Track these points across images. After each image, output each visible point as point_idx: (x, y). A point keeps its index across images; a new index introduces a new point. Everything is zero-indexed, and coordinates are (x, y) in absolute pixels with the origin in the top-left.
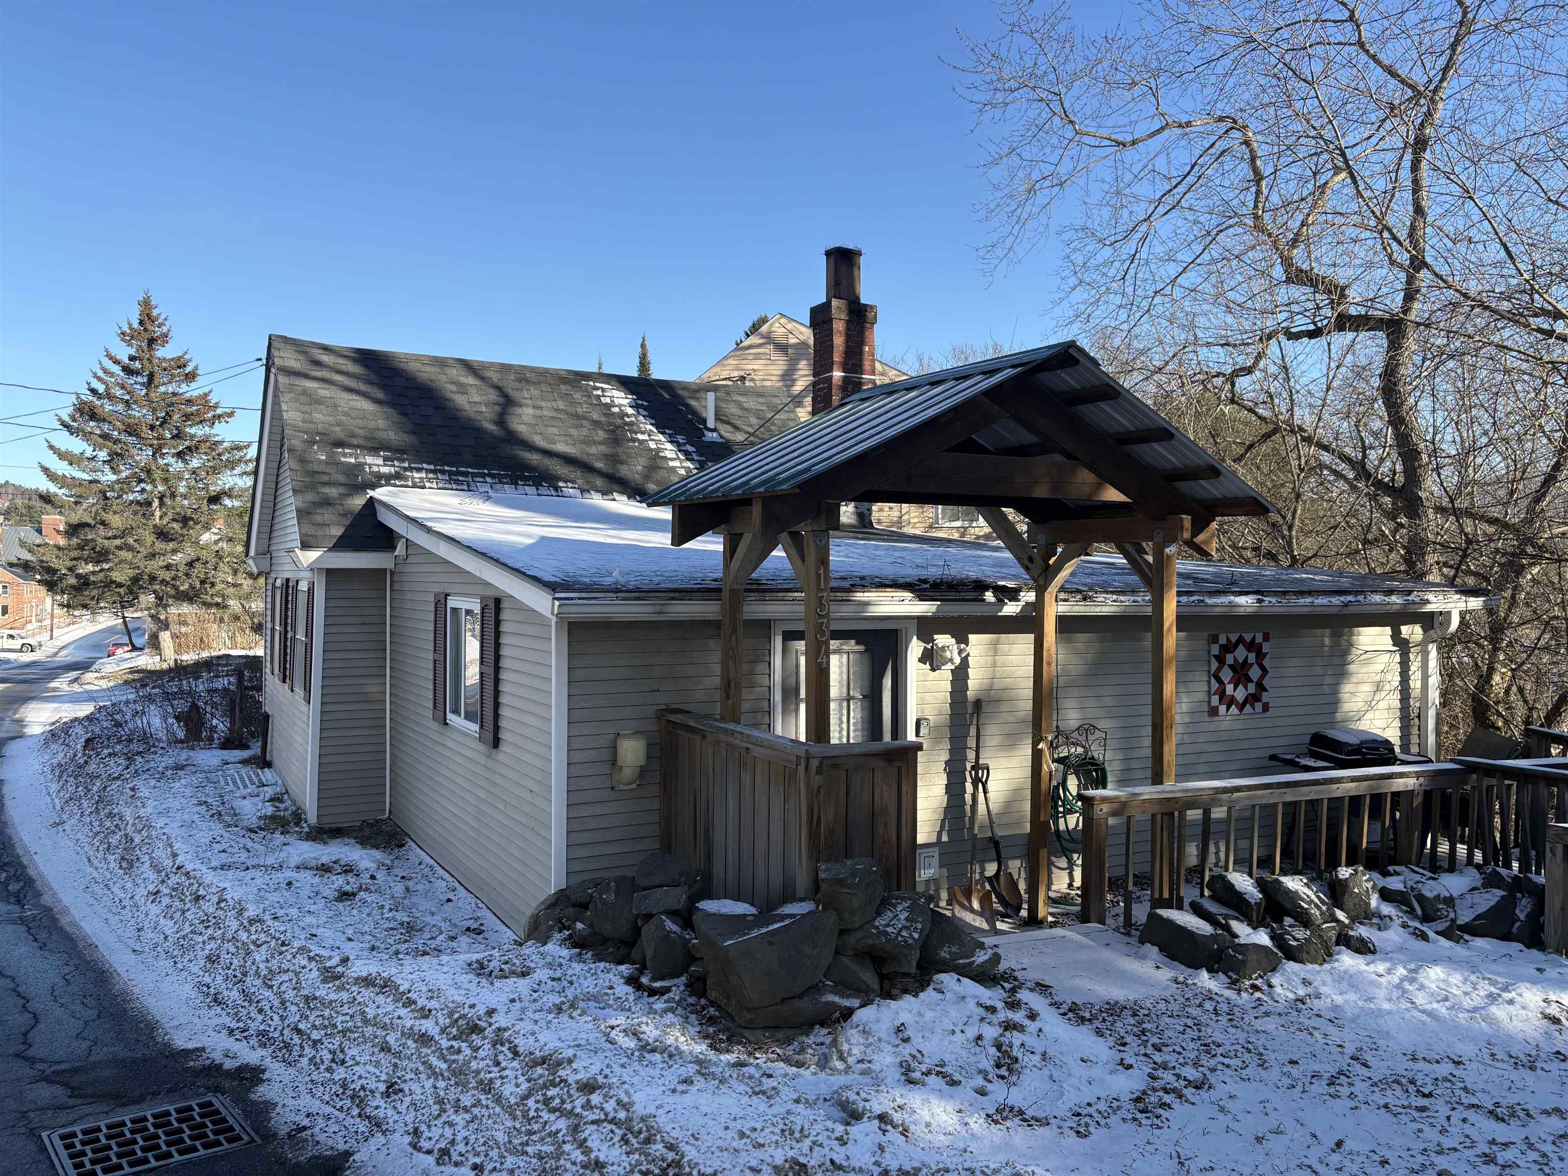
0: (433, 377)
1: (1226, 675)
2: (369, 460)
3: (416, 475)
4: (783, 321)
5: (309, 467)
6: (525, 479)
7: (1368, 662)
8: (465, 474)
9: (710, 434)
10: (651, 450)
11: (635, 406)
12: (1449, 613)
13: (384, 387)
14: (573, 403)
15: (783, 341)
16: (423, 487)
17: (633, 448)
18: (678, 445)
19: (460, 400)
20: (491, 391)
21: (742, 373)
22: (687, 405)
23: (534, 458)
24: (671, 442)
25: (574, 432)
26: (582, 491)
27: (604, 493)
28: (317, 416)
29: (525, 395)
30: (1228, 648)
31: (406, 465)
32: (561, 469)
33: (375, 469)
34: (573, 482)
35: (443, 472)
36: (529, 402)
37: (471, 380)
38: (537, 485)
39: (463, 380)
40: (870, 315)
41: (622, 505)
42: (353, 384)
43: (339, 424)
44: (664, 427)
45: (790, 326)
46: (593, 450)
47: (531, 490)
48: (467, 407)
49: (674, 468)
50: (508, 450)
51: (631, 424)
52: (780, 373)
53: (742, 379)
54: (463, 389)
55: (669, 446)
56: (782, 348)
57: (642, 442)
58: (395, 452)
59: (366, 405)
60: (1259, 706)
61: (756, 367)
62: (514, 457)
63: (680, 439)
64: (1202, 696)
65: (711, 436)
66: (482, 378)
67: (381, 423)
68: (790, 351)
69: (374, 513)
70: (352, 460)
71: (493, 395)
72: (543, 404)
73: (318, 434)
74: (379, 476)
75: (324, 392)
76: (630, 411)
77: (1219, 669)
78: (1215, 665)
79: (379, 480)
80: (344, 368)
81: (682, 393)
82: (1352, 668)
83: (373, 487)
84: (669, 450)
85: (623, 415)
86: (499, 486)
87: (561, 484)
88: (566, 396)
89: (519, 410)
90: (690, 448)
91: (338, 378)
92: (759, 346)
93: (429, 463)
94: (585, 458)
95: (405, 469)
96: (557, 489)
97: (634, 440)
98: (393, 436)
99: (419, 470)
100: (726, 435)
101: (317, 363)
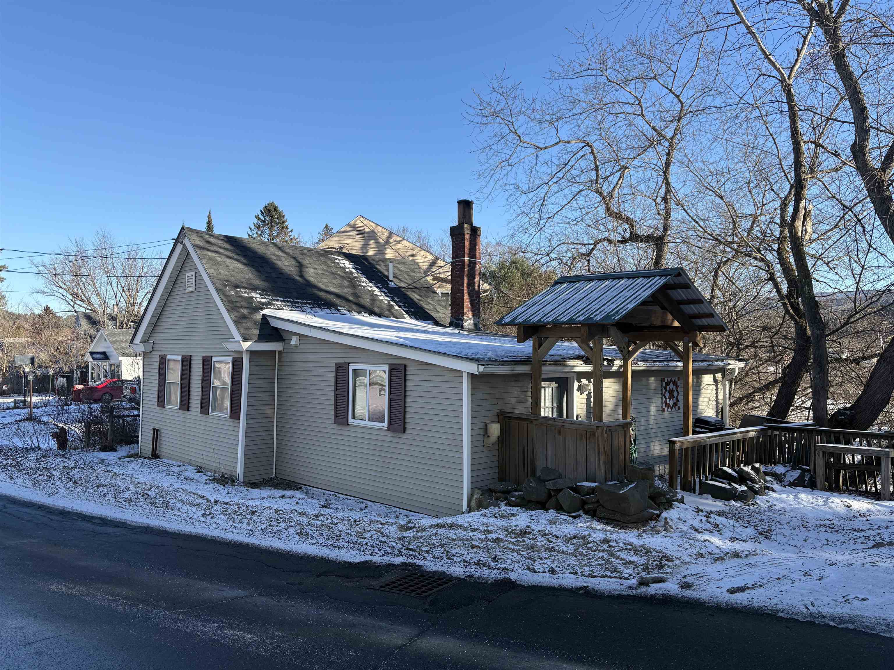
0: (264, 252)
1: (667, 395)
2: (254, 295)
3: (278, 303)
4: (362, 219)
5: (229, 299)
6: (323, 305)
7: (706, 388)
8: (298, 303)
9: (390, 283)
10: (369, 291)
11: (355, 269)
12: (734, 369)
13: (245, 256)
14: (328, 266)
15: (362, 229)
16: (283, 309)
17: (362, 290)
18: (380, 289)
19: (280, 264)
20: (291, 259)
21: (340, 245)
22: (376, 268)
23: (323, 295)
24: (376, 287)
25: (334, 281)
26: (349, 311)
27: (359, 313)
28: (222, 272)
29: (307, 261)
30: (667, 384)
31: (270, 298)
32: (337, 301)
33: (258, 300)
34: (344, 307)
35: (288, 302)
36: (309, 265)
37: (281, 254)
38: (329, 308)
39: (277, 253)
40: (479, 232)
41: (367, 318)
42: (230, 254)
43: (233, 276)
44: (371, 280)
45: (365, 222)
46: (346, 291)
47: (328, 311)
48: (284, 268)
49: (382, 300)
50: (309, 290)
51: (356, 277)
52: (360, 246)
53: (341, 248)
54: (279, 258)
55: (375, 289)
56: (361, 233)
57: (364, 287)
58: (264, 292)
59: (239, 265)
60: (677, 407)
61: (348, 242)
62: (314, 294)
63: (379, 285)
64: (660, 404)
65: (392, 284)
66: (285, 252)
67: (251, 276)
68: (366, 235)
69: (268, 323)
70: (247, 295)
71: (293, 262)
72: (317, 267)
73: (227, 281)
74: (263, 304)
75: (219, 258)
76: (354, 271)
77: (665, 393)
78: (664, 391)
79: (261, 306)
80: (223, 246)
81: (372, 262)
82: (702, 391)
83: (262, 309)
84: (377, 292)
85: (352, 273)
86: (314, 309)
87: (339, 308)
88: (325, 263)
89: (307, 270)
90: (384, 290)
91: (222, 251)
92: (349, 231)
93: (280, 297)
94: (343, 294)
95: (272, 300)
96: (338, 310)
97: (361, 286)
98: (258, 282)
99: (278, 300)
100: (397, 284)
101: (209, 243)
